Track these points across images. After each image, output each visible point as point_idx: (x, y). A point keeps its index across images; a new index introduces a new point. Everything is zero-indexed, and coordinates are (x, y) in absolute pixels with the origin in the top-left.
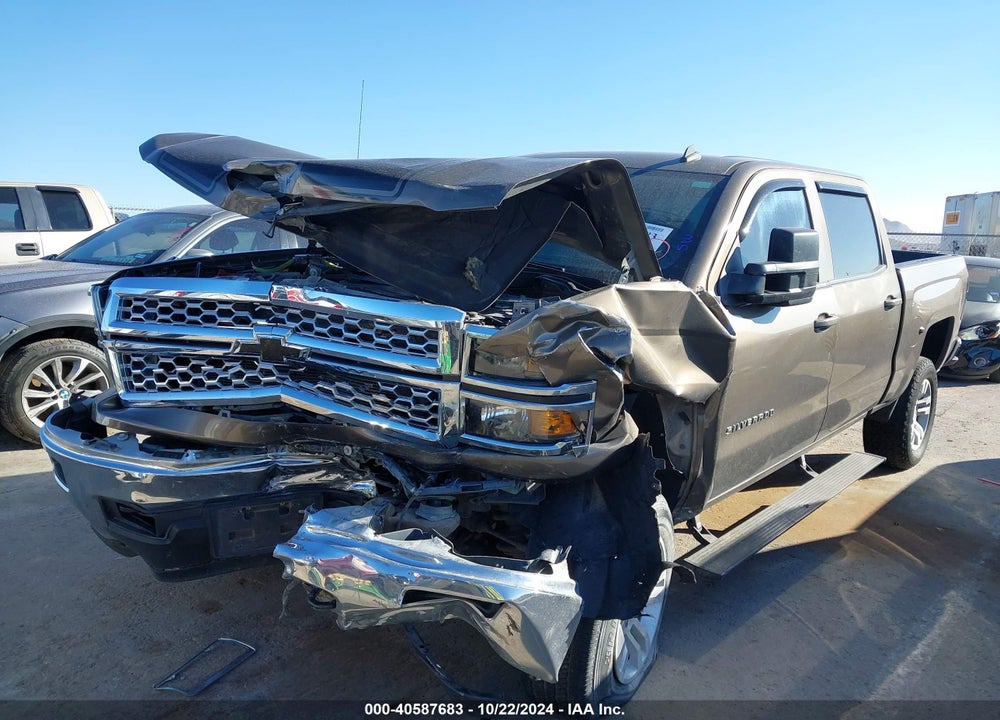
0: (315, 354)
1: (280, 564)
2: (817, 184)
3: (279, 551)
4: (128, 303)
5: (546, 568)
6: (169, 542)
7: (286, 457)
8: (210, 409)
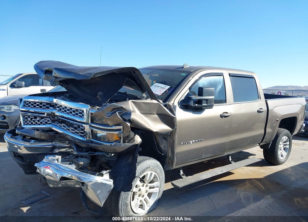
0: (61, 117)
1: (36, 168)
2: (229, 74)
3: (36, 165)
4: (25, 103)
5: (102, 175)
6: (26, 164)
7: (58, 144)
8: (38, 130)
